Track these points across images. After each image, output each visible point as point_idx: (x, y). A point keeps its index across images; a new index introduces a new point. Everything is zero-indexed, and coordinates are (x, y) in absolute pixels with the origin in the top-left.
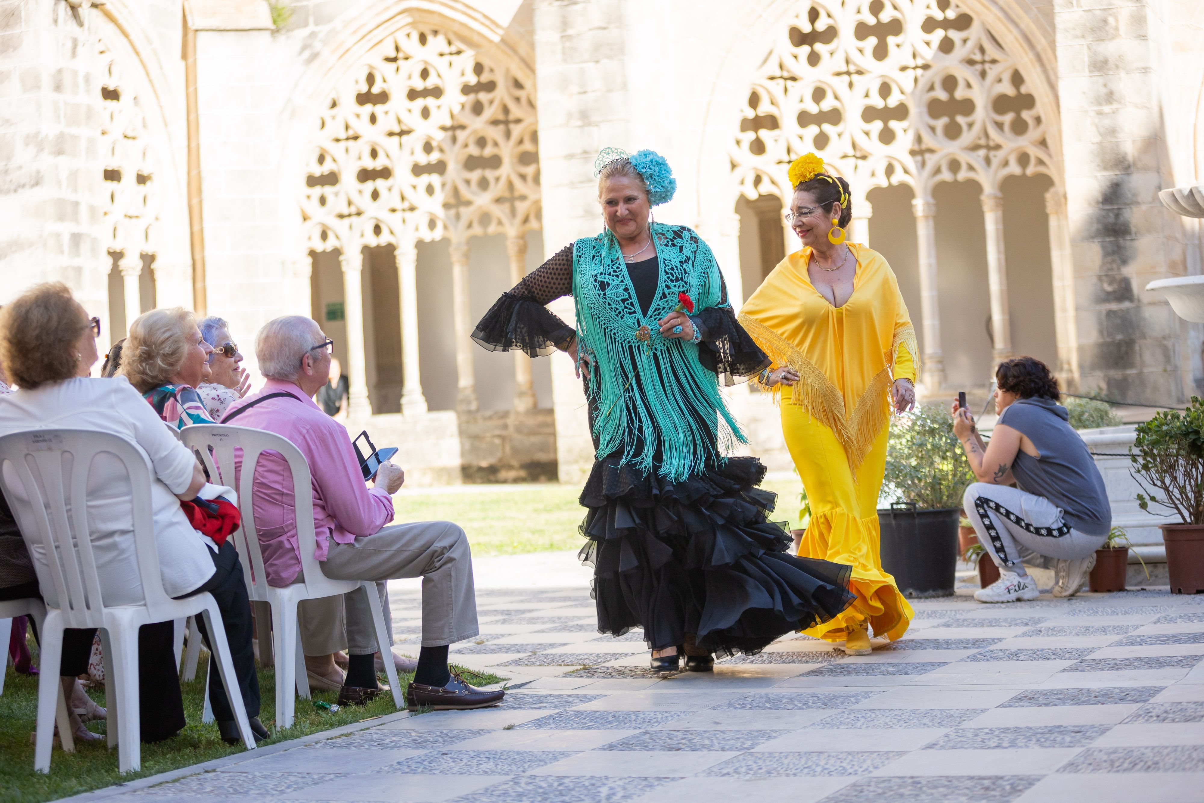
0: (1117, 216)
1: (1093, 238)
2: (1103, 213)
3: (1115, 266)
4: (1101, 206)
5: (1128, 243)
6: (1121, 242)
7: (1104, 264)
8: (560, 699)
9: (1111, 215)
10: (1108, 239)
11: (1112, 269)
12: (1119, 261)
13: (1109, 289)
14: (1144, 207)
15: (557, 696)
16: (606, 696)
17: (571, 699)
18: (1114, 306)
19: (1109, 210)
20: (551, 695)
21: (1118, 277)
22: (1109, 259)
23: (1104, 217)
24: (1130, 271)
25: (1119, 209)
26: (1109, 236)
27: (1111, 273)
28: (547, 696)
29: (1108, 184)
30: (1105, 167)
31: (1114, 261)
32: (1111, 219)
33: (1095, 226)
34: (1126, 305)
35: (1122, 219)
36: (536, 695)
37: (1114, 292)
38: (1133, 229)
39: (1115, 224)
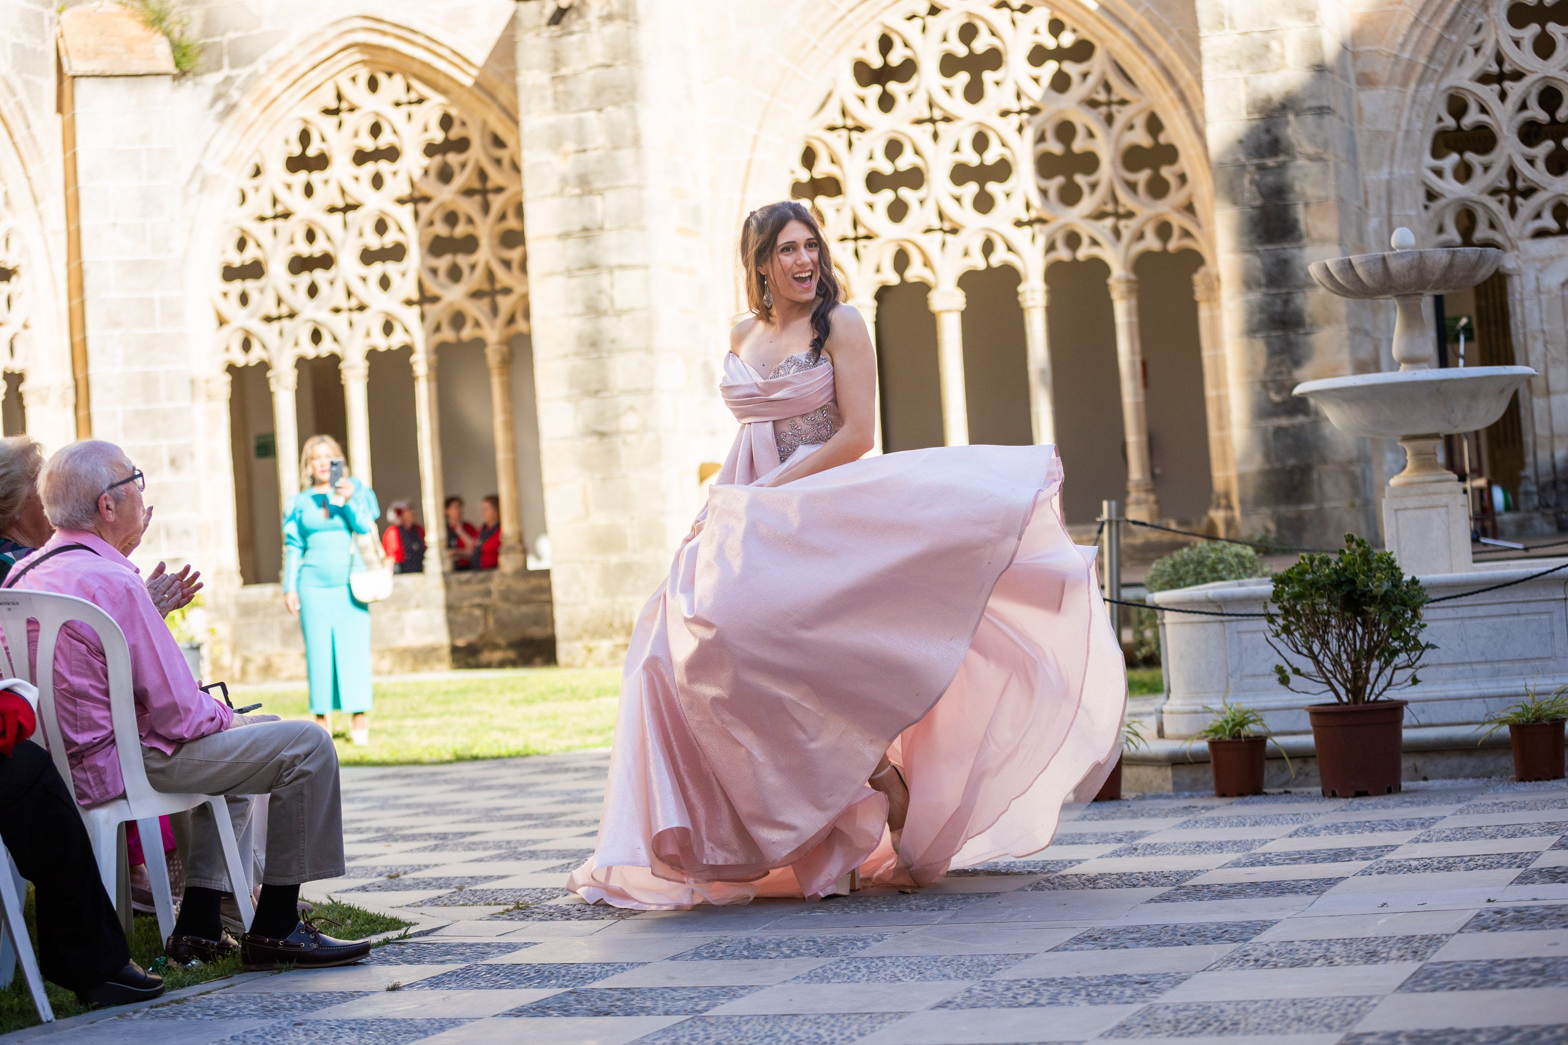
0: (1286, 302)
1: (1256, 332)
2: (1268, 299)
3: (1284, 369)
4: (1264, 289)
5: (1301, 338)
6: (1292, 336)
7: (1269, 367)
8: (474, 949)
9: (1279, 302)
10: (1274, 334)
11: (1280, 373)
12: (1289, 362)
13: (1275, 398)
15: (472, 945)
16: (536, 944)
17: (488, 949)
18: (1284, 422)
19: (1275, 295)
20: (463, 944)
21: (1288, 383)
22: (1277, 359)
23: (1269, 305)
24: (1303, 375)
25: (1289, 293)
26: (1276, 329)
27: (1279, 378)
28: (458, 945)
29: (1274, 260)
30: (1270, 238)
31: (1282, 362)
32: (1279, 307)
33: (1258, 317)
34: (1300, 419)
35: (1292, 306)
36: (444, 945)
37: (1284, 402)
38: (1308, 320)
39: (1284, 313)
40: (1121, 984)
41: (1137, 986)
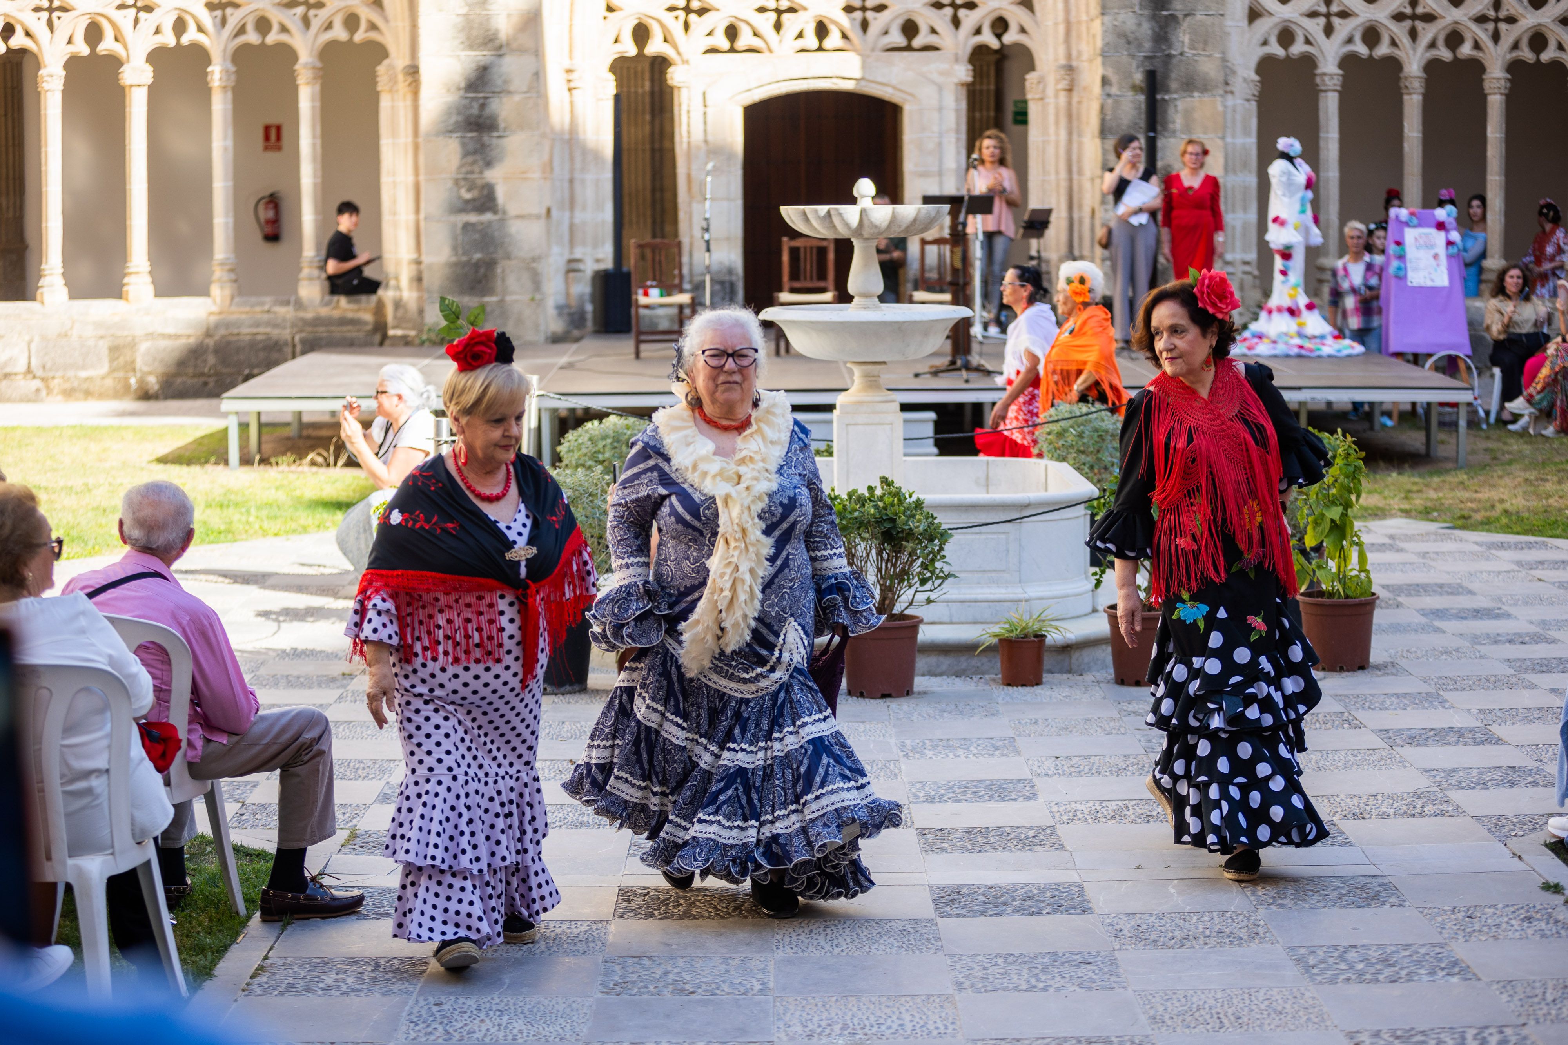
0: (483, 106)
1: (451, 132)
2: (465, 102)
3: (476, 168)
4: (462, 93)
5: (494, 141)
6: (486, 138)
7: (461, 166)
9: (476, 105)
10: (470, 135)
11: (472, 172)
12: (481, 163)
13: (468, 196)
14: (517, 98)
18: (473, 218)
19: (473, 99)
21: (480, 182)
22: (470, 159)
23: (465, 106)
24: (494, 175)
25: (486, 98)
26: (471, 131)
27: (470, 176)
29: (473, 66)
30: (471, 45)
31: (474, 162)
32: (475, 111)
33: (454, 118)
34: (488, 217)
35: (487, 111)
37: (474, 200)
38: (502, 125)
39: (480, 116)
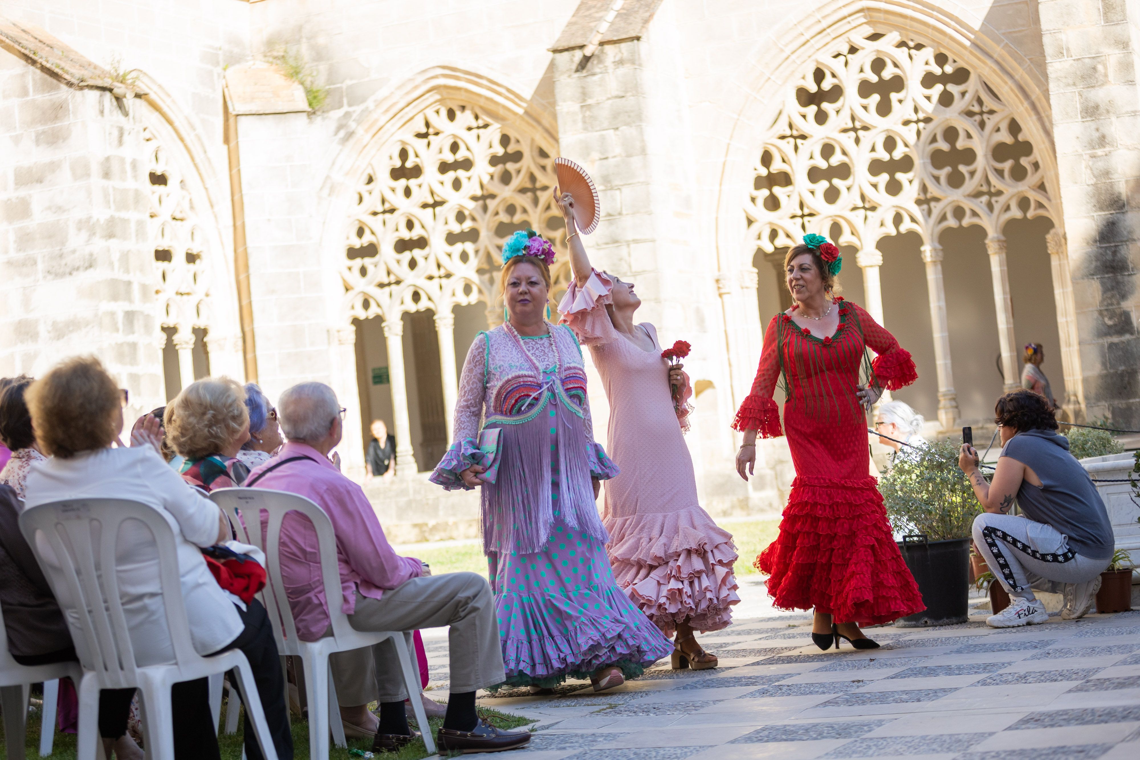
0: (1114, 253)
1: (1093, 275)
2: (1100, 251)
3: (1114, 301)
4: (1098, 244)
5: (1126, 279)
6: (1119, 277)
7: (1104, 300)
9: (1109, 253)
10: (1106, 276)
11: (1112, 304)
12: (1118, 296)
13: (1110, 323)
18: (1115, 339)
19: (1106, 247)
21: (1118, 311)
22: (1109, 294)
23: (1101, 254)
24: (1128, 305)
25: (1116, 246)
26: (1107, 273)
27: (1110, 307)
29: (1104, 223)
30: (1101, 207)
31: (1113, 296)
32: (1109, 257)
33: (1093, 265)
34: (1127, 337)
35: (1119, 255)
37: (1115, 325)
38: (1131, 266)
39: (1114, 261)
40: (1064, 753)
41: (1076, 754)
